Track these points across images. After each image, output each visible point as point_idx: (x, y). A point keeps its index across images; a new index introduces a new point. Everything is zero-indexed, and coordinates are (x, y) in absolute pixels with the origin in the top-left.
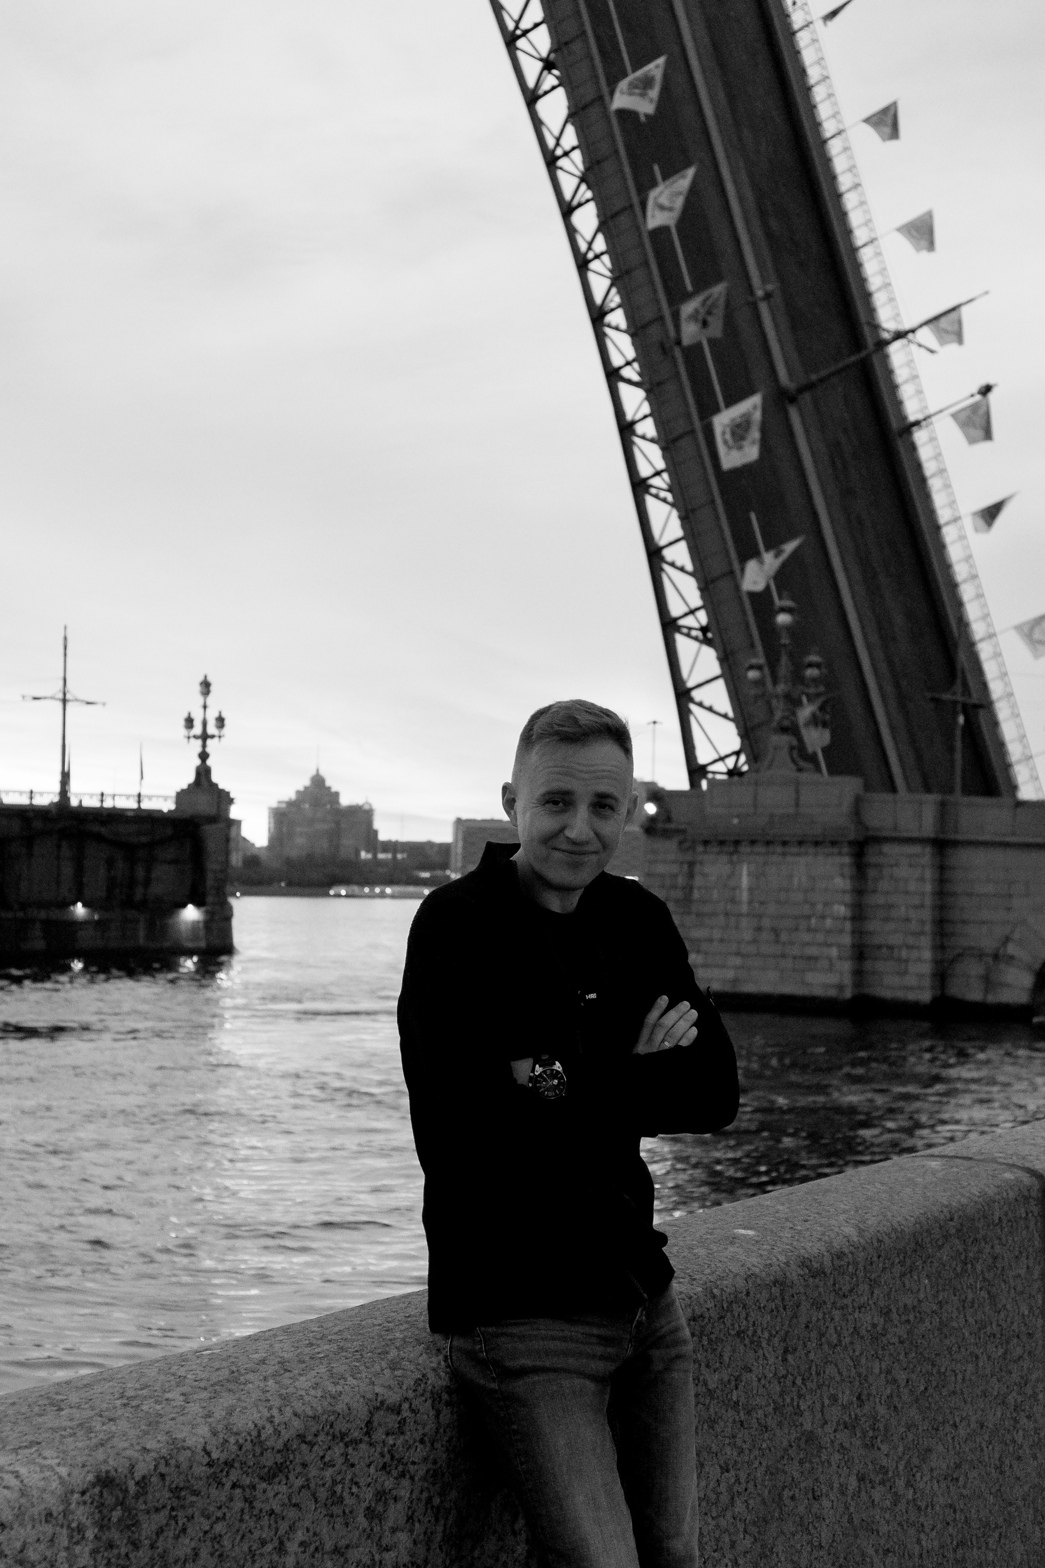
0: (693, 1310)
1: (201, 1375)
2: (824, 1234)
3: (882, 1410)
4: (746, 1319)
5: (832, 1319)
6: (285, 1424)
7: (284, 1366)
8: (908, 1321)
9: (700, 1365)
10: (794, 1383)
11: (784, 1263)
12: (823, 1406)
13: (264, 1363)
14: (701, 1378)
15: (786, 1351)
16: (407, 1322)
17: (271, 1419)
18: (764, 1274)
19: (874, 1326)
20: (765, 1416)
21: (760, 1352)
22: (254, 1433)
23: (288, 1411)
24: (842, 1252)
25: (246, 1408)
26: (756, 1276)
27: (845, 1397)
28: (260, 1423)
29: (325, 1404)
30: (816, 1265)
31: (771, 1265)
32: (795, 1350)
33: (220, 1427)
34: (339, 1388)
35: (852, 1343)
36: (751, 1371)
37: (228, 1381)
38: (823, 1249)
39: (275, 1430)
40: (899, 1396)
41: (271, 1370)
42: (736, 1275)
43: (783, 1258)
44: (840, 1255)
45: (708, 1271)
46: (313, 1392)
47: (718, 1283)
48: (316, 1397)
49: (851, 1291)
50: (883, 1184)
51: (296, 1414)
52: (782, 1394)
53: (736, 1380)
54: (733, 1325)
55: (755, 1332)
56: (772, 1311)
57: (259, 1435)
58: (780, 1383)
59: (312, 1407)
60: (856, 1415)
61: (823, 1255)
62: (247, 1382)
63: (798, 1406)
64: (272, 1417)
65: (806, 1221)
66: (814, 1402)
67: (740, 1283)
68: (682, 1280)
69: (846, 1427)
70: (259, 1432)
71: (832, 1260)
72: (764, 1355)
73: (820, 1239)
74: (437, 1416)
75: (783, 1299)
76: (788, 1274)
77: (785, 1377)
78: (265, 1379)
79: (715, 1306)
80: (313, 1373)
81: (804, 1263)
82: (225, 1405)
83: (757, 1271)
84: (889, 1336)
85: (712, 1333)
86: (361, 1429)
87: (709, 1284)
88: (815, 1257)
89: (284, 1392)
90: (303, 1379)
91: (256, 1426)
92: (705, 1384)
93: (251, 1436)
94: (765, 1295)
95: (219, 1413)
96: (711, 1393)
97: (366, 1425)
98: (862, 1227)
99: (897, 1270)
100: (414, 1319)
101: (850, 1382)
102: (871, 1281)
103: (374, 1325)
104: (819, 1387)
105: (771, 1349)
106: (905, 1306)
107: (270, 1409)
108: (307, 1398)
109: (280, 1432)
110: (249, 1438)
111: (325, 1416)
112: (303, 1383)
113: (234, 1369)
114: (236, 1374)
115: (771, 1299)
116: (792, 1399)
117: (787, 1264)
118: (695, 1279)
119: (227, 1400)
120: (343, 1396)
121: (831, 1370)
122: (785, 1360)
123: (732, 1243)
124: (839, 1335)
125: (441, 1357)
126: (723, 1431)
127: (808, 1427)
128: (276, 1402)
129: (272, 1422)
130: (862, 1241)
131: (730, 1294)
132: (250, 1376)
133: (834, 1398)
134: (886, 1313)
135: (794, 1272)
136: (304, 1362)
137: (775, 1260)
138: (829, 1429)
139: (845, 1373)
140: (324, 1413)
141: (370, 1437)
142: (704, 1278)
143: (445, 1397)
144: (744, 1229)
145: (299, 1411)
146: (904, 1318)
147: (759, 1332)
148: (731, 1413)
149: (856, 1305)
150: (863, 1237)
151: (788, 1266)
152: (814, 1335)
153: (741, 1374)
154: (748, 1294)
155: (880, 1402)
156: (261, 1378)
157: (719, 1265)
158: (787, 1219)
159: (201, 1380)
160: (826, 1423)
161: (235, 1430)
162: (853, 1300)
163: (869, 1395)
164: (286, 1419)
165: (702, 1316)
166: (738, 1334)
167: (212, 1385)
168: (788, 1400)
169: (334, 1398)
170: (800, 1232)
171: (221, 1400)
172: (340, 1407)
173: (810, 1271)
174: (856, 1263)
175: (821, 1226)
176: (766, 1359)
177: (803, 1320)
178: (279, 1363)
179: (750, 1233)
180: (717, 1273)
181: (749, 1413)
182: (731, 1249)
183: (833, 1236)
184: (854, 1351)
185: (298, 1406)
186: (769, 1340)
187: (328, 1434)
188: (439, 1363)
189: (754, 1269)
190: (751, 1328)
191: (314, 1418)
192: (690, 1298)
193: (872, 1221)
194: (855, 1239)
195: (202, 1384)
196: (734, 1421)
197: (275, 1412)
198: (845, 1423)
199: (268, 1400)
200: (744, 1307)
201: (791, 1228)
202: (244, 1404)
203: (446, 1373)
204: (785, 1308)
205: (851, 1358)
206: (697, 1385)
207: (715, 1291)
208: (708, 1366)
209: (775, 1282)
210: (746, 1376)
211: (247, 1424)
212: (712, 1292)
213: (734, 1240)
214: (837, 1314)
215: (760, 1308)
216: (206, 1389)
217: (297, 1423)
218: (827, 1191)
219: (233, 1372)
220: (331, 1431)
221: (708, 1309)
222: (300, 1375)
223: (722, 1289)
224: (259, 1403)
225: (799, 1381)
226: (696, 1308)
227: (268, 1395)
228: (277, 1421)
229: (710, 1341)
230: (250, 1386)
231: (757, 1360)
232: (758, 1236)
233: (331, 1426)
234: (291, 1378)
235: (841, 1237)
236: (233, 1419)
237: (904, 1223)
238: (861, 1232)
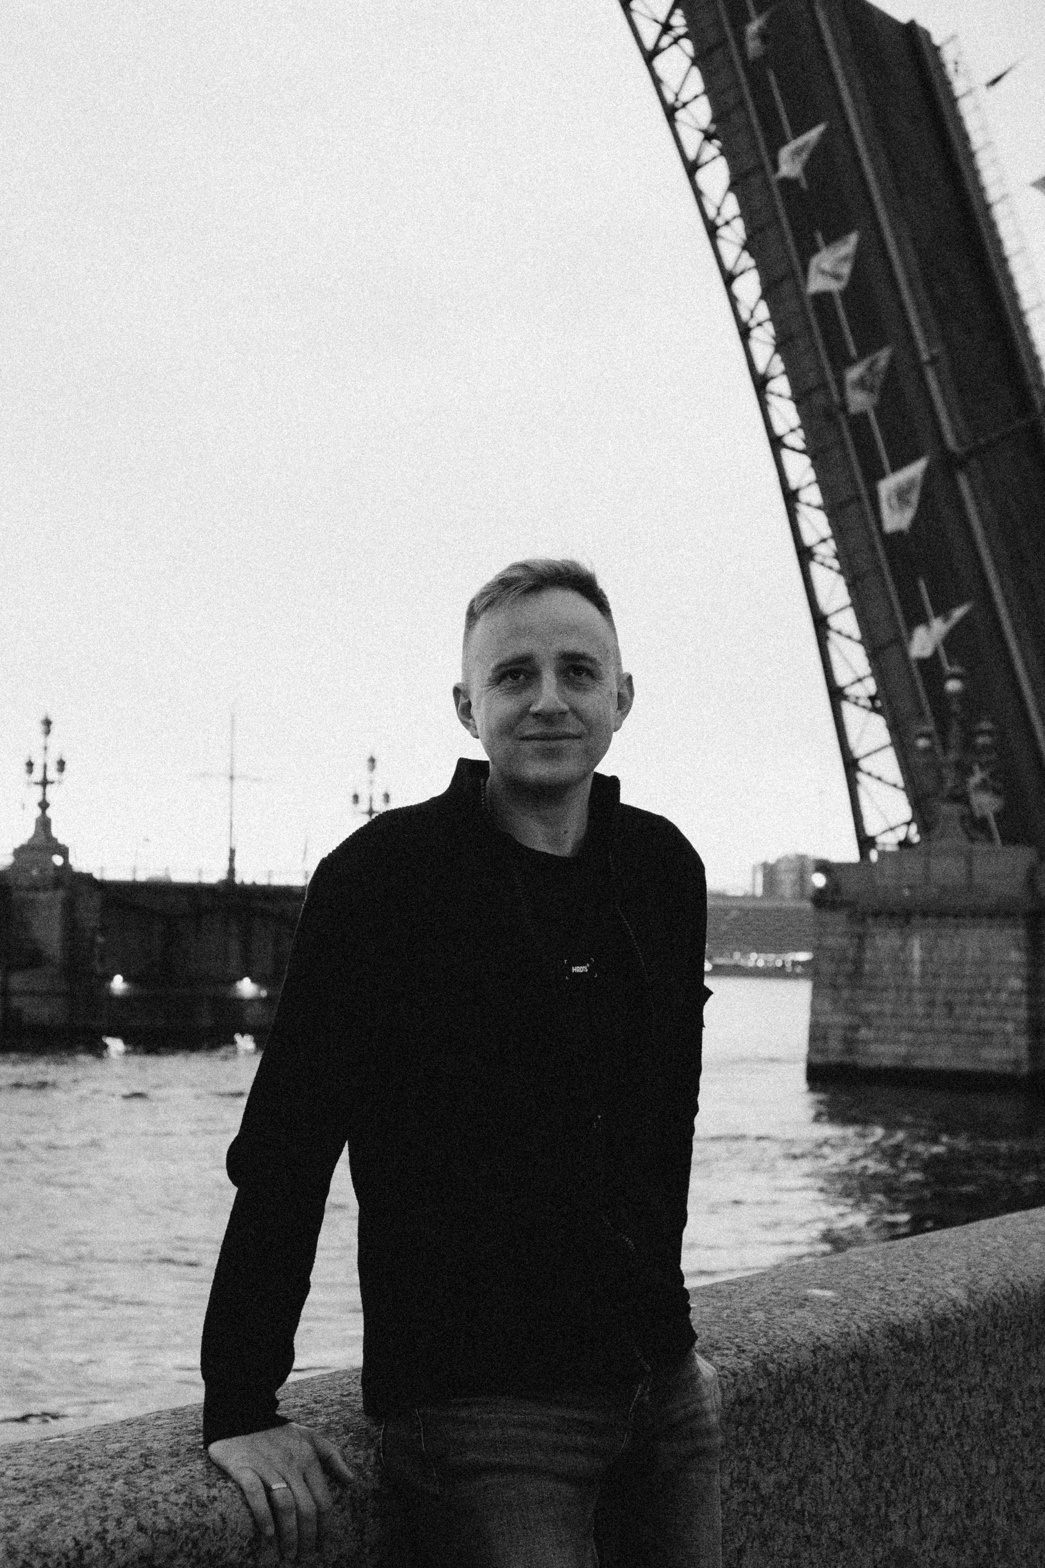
0: (739, 1391)
1: (26, 1470)
2: (922, 1296)
3: (1000, 1521)
4: (814, 1403)
5: (933, 1404)
6: (124, 1541)
7: (147, 1459)
8: (1034, 1409)
9: (749, 1463)
10: (881, 1488)
11: (867, 1332)
12: (920, 1516)
13: (121, 1457)
14: (751, 1479)
15: (869, 1446)
16: (341, 1403)
17: (101, 1536)
18: (838, 1345)
19: (990, 1414)
20: (841, 1529)
21: (834, 1446)
22: (73, 1554)
23: (130, 1524)
24: (945, 1319)
25: (69, 1518)
26: (827, 1348)
27: (950, 1506)
28: (84, 1540)
29: (188, 1513)
30: (909, 1335)
31: (848, 1334)
32: (882, 1443)
33: (21, 1546)
34: (214, 1492)
35: (958, 1435)
36: (820, 1471)
37: (61, 1480)
38: (920, 1315)
39: (105, 1548)
40: (1023, 1502)
41: (125, 1464)
42: (799, 1347)
43: (865, 1326)
44: (943, 1322)
45: (763, 1341)
46: (173, 1498)
47: (775, 1356)
48: (177, 1504)
49: (958, 1367)
50: (1005, 1238)
51: (141, 1528)
52: (863, 1502)
53: (800, 1483)
54: (795, 1410)
55: (826, 1420)
56: (848, 1394)
57: (81, 1556)
58: (860, 1486)
59: (167, 1518)
60: (965, 1528)
61: (920, 1323)
62: (88, 1481)
63: (887, 1515)
64: (105, 1531)
65: (903, 1280)
66: (908, 1512)
67: (805, 1355)
68: (726, 1352)
69: (951, 1543)
70: (81, 1553)
71: (933, 1328)
72: (838, 1449)
73: (918, 1303)
74: (361, 1532)
75: (865, 1378)
76: (871, 1346)
77: (868, 1478)
78: (114, 1478)
79: (770, 1385)
80: (183, 1471)
81: (894, 1332)
82: (42, 1513)
83: (829, 1341)
84: (1008, 1427)
85: (765, 1421)
86: (241, 1548)
87: (762, 1357)
88: (908, 1324)
89: (131, 1496)
90: (166, 1478)
91: (77, 1543)
92: (756, 1487)
93: (67, 1557)
94: (839, 1372)
95: (27, 1524)
96: (763, 1500)
97: (250, 1544)
98: (974, 1288)
99: (1019, 1344)
100: (352, 1398)
101: (957, 1486)
102: (985, 1356)
103: (295, 1407)
104: (915, 1491)
105: (848, 1443)
106: (1031, 1390)
107: (104, 1520)
108: (161, 1506)
109: (113, 1552)
110: (64, 1561)
111: (186, 1531)
112: (165, 1484)
113: (76, 1463)
114: (75, 1471)
115: (849, 1377)
116: (878, 1508)
117: (871, 1333)
118: (744, 1351)
119: (49, 1506)
120: (216, 1504)
121: (930, 1471)
122: (867, 1457)
123: (801, 1306)
124: (942, 1426)
125: (372, 1451)
126: (781, 1550)
127: (899, 1541)
128: (117, 1511)
129: (103, 1539)
130: (972, 1305)
131: (791, 1370)
132: (93, 1475)
133: (935, 1506)
134: (1004, 1397)
135: (880, 1347)
136: (178, 1455)
137: (854, 1327)
138: (928, 1544)
139: (949, 1474)
140: (186, 1524)
141: (256, 1559)
142: (757, 1351)
143: (371, 1504)
144: (822, 1288)
145: (147, 1523)
146: (1028, 1405)
147: (832, 1422)
148: (792, 1525)
149: (965, 1387)
150: (974, 1301)
151: (873, 1336)
152: (907, 1425)
153: (805, 1476)
154: (816, 1370)
155: (997, 1511)
156: (108, 1477)
157: (779, 1333)
158: (878, 1278)
159: (24, 1478)
160: (924, 1538)
161: (43, 1550)
162: (961, 1381)
163: (983, 1502)
164: (125, 1535)
165: (750, 1399)
166: (802, 1423)
167: (35, 1486)
168: (873, 1509)
169: (203, 1505)
170: (891, 1295)
171: (38, 1507)
172: (211, 1517)
173: (901, 1343)
174: (964, 1336)
175: (921, 1285)
176: (842, 1456)
177: (892, 1406)
178: (142, 1456)
179: (828, 1294)
180: (776, 1343)
181: (819, 1524)
182: (799, 1313)
183: (933, 1297)
184: (962, 1445)
185: (146, 1516)
186: (845, 1431)
187: (189, 1556)
188: (367, 1458)
189: (825, 1338)
190: (820, 1416)
191: (168, 1533)
192: (735, 1374)
193: (987, 1282)
194: (965, 1303)
195: (24, 1484)
196: (798, 1537)
197: (110, 1525)
198: (950, 1537)
199: (106, 1509)
200: (811, 1387)
201: (882, 1288)
202: (69, 1513)
203: (375, 1472)
204: (867, 1390)
205: (959, 1455)
206: (744, 1490)
207: (770, 1366)
208: (759, 1464)
209: (854, 1356)
210: (814, 1478)
211: (64, 1541)
212: (765, 1369)
213: (803, 1302)
214: (939, 1398)
215: (832, 1388)
216: (23, 1490)
217: (141, 1541)
218: (933, 1246)
219: (72, 1468)
220: (194, 1552)
221: (760, 1390)
222: (166, 1472)
223: (780, 1364)
224: (92, 1511)
225: (887, 1485)
226: (744, 1388)
227: (108, 1501)
228: (110, 1537)
229: (763, 1432)
230: (88, 1487)
231: (829, 1456)
232: (837, 1298)
233: (195, 1545)
234: (150, 1477)
235: (945, 1300)
236: (46, 1535)
237: (1028, 1283)
238: (971, 1294)
